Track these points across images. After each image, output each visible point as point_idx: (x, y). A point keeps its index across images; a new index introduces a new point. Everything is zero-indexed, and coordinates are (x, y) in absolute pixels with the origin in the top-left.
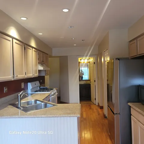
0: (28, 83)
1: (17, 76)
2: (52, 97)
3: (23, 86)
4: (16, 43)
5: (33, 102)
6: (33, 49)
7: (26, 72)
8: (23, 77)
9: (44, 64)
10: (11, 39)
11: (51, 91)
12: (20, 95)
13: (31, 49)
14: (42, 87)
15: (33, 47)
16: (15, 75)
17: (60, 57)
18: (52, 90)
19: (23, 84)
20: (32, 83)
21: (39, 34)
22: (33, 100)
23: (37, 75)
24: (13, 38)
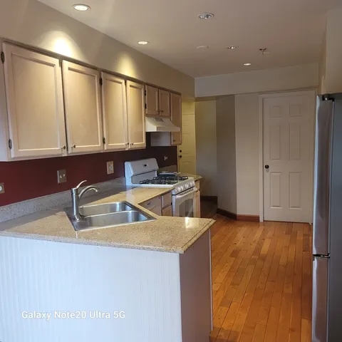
0: (126, 163)
1: (75, 146)
2: (178, 196)
3: (112, 169)
4: (70, 69)
5: (118, 207)
6: (129, 83)
7: (105, 137)
8: (97, 149)
9: (165, 117)
10: (56, 61)
11: (179, 182)
12: (77, 190)
13: (121, 83)
14: (164, 173)
15: (126, 78)
16: (70, 146)
17: (217, 98)
18: (181, 179)
19: (112, 165)
20: (133, 162)
21: (140, 43)
22: (118, 203)
23: (141, 144)
24: (62, 58)
